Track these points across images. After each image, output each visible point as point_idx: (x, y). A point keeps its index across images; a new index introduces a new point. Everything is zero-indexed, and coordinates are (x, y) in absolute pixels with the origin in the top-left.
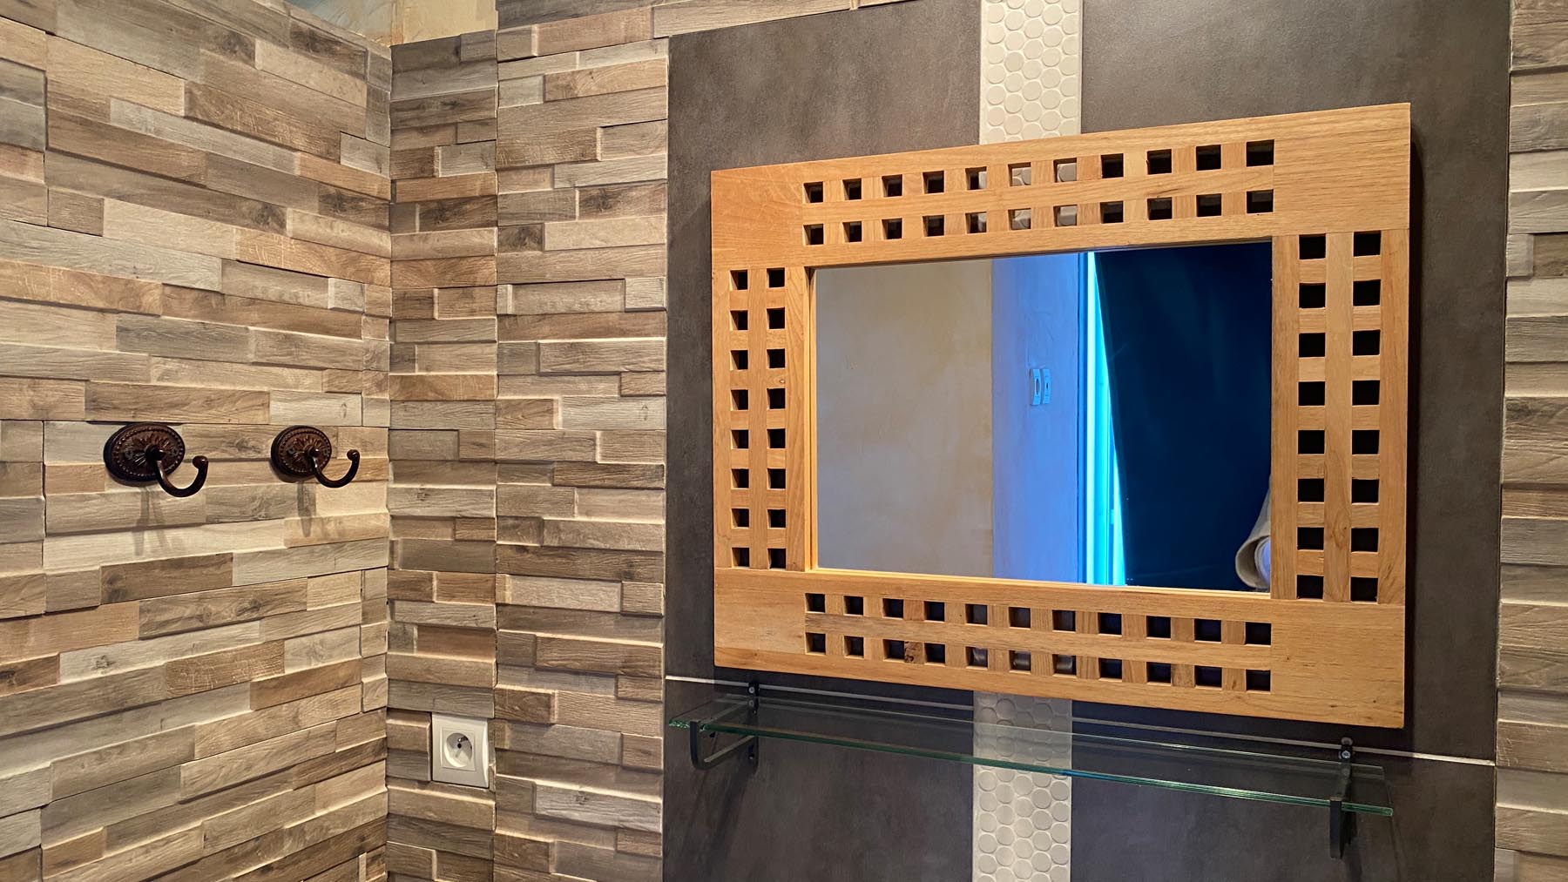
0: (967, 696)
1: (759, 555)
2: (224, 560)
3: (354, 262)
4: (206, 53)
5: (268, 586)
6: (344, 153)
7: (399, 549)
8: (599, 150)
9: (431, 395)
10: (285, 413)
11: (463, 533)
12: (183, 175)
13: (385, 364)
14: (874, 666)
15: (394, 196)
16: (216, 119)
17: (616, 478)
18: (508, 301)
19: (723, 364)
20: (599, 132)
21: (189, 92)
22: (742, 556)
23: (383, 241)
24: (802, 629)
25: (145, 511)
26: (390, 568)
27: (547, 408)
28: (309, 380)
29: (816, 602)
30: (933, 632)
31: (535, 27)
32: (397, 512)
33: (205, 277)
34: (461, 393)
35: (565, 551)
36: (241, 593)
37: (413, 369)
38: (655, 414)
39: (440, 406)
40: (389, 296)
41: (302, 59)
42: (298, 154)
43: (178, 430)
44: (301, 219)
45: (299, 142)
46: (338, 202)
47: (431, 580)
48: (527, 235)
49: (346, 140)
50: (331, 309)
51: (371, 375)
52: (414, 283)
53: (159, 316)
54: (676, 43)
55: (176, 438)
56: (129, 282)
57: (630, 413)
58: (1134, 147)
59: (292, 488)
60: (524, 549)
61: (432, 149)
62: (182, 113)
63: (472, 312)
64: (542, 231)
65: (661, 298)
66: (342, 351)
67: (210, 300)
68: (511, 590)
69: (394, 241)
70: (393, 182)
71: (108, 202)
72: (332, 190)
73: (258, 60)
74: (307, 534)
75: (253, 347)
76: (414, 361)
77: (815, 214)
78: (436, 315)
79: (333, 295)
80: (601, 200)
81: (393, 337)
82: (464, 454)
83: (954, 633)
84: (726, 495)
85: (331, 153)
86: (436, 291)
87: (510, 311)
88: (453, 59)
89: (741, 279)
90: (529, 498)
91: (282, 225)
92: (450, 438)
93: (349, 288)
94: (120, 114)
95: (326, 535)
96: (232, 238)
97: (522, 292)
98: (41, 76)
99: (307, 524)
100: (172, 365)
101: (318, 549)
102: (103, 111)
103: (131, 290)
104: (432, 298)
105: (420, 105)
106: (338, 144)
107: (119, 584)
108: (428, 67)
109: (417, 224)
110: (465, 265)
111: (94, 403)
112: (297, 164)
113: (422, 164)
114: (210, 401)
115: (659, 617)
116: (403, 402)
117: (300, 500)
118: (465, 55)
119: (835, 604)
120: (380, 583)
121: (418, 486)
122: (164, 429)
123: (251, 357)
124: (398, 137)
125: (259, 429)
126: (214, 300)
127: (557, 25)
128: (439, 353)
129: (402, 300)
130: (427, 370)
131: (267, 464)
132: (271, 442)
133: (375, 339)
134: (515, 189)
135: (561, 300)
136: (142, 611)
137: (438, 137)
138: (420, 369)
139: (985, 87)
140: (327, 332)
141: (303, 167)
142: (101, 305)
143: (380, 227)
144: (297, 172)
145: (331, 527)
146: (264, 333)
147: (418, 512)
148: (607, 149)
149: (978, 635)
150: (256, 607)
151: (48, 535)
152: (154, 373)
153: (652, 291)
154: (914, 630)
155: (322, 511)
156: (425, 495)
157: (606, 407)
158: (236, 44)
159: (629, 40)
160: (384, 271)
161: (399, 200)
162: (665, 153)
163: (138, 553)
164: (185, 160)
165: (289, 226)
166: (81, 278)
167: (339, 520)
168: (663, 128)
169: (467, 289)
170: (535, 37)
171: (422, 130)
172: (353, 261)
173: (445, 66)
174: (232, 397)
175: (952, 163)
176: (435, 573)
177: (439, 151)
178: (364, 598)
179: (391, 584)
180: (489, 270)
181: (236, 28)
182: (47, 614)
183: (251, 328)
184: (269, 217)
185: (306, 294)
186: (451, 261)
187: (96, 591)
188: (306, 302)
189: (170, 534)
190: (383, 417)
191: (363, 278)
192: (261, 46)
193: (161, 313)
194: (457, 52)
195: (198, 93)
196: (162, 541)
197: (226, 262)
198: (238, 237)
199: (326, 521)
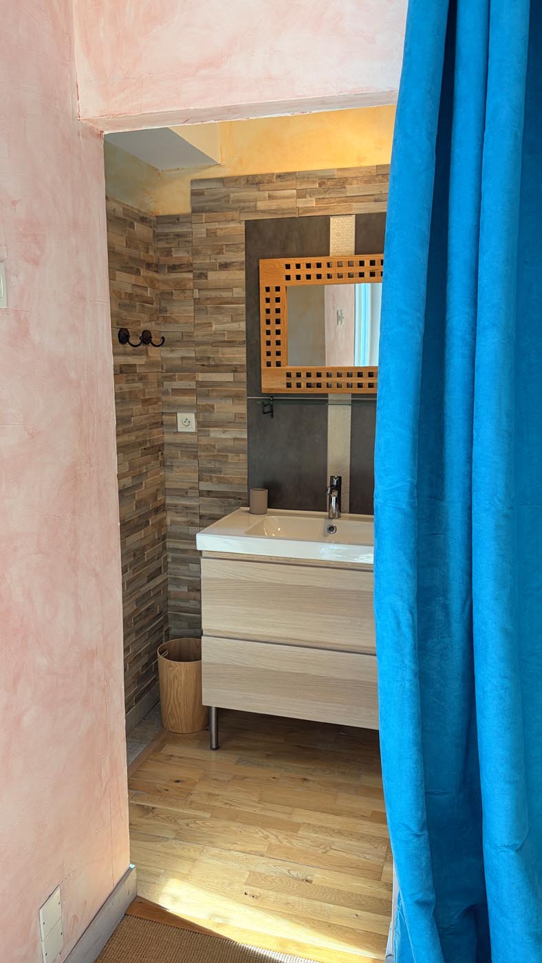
0: (326, 395)
1: (273, 364)
2: (135, 365)
3: (152, 283)
5: (142, 374)
7: (164, 368)
8: (224, 251)
9: (173, 321)
11: (184, 362)
12: (125, 262)
13: (158, 313)
14: (304, 389)
16: (130, 246)
17: (231, 343)
18: (196, 294)
19: (263, 312)
20: (224, 246)
21: (126, 239)
22: (269, 364)
23: (156, 276)
24: (285, 382)
26: (162, 373)
27: (210, 325)
28: (146, 317)
29: (289, 375)
30: (318, 380)
31: (204, 214)
32: (163, 356)
34: (182, 321)
35: (217, 366)
36: (138, 375)
38: (242, 326)
39: (176, 325)
40: (159, 293)
42: (142, 253)
45: (143, 249)
46: (149, 266)
47: (175, 375)
48: (203, 275)
50: (149, 297)
51: (156, 315)
52: (166, 288)
54: (247, 222)
55: (128, 332)
57: (234, 326)
58: (367, 259)
59: (145, 347)
60: (204, 365)
61: (171, 248)
62: (125, 246)
63: (185, 297)
64: (207, 274)
65: (243, 294)
66: (151, 309)
67: (130, 296)
68: (201, 377)
69: (160, 276)
72: (147, 262)
75: (137, 308)
76: (167, 312)
77: (288, 272)
78: (174, 298)
79: (149, 293)
80: (225, 266)
81: (160, 305)
82: (184, 339)
83: (324, 380)
84: (264, 348)
85: (147, 252)
86: (174, 291)
87: (197, 297)
88: (177, 221)
89: (268, 289)
90: (205, 351)
91: (140, 274)
92: (180, 334)
93: (152, 290)
95: (150, 361)
97: (201, 291)
100: (126, 313)
101: (149, 365)
103: (120, 294)
104: (172, 293)
105: (166, 234)
106: (148, 248)
107: (122, 369)
108: (168, 223)
109: (166, 271)
110: (183, 283)
113: (168, 253)
114: (132, 322)
115: (244, 382)
116: (164, 324)
117: (146, 350)
118: (180, 221)
119: (294, 375)
122: (126, 330)
123: (137, 311)
124: (159, 244)
125: (139, 330)
127: (210, 214)
128: (175, 309)
129: (162, 294)
130: (171, 314)
131: (141, 340)
132: (141, 334)
133: (156, 305)
134: (198, 261)
135: (213, 294)
136: (125, 377)
137: (173, 245)
138: (169, 314)
139: (331, 241)
140: (148, 304)
141: (143, 256)
143: (155, 272)
144: (142, 258)
146: (138, 304)
148: (226, 251)
149: (329, 380)
150: (140, 379)
152: (124, 315)
153: (240, 293)
154: (314, 380)
155: (150, 354)
156: (172, 351)
157: (228, 325)
159: (232, 220)
161: (160, 263)
162: (244, 253)
163: (124, 361)
164: (126, 258)
165: (142, 274)
168: (243, 246)
169: (184, 290)
170: (204, 217)
171: (167, 242)
173: (174, 223)
174: (135, 322)
175: (323, 260)
176: (176, 373)
177: (173, 249)
178: (157, 381)
179: (162, 377)
180: (191, 285)
185: (145, 293)
186: (178, 282)
187: (119, 370)
188: (145, 295)
190: (158, 329)
191: (154, 287)
193: (124, 300)
194: (178, 220)
198: (134, 278)
199: (150, 357)
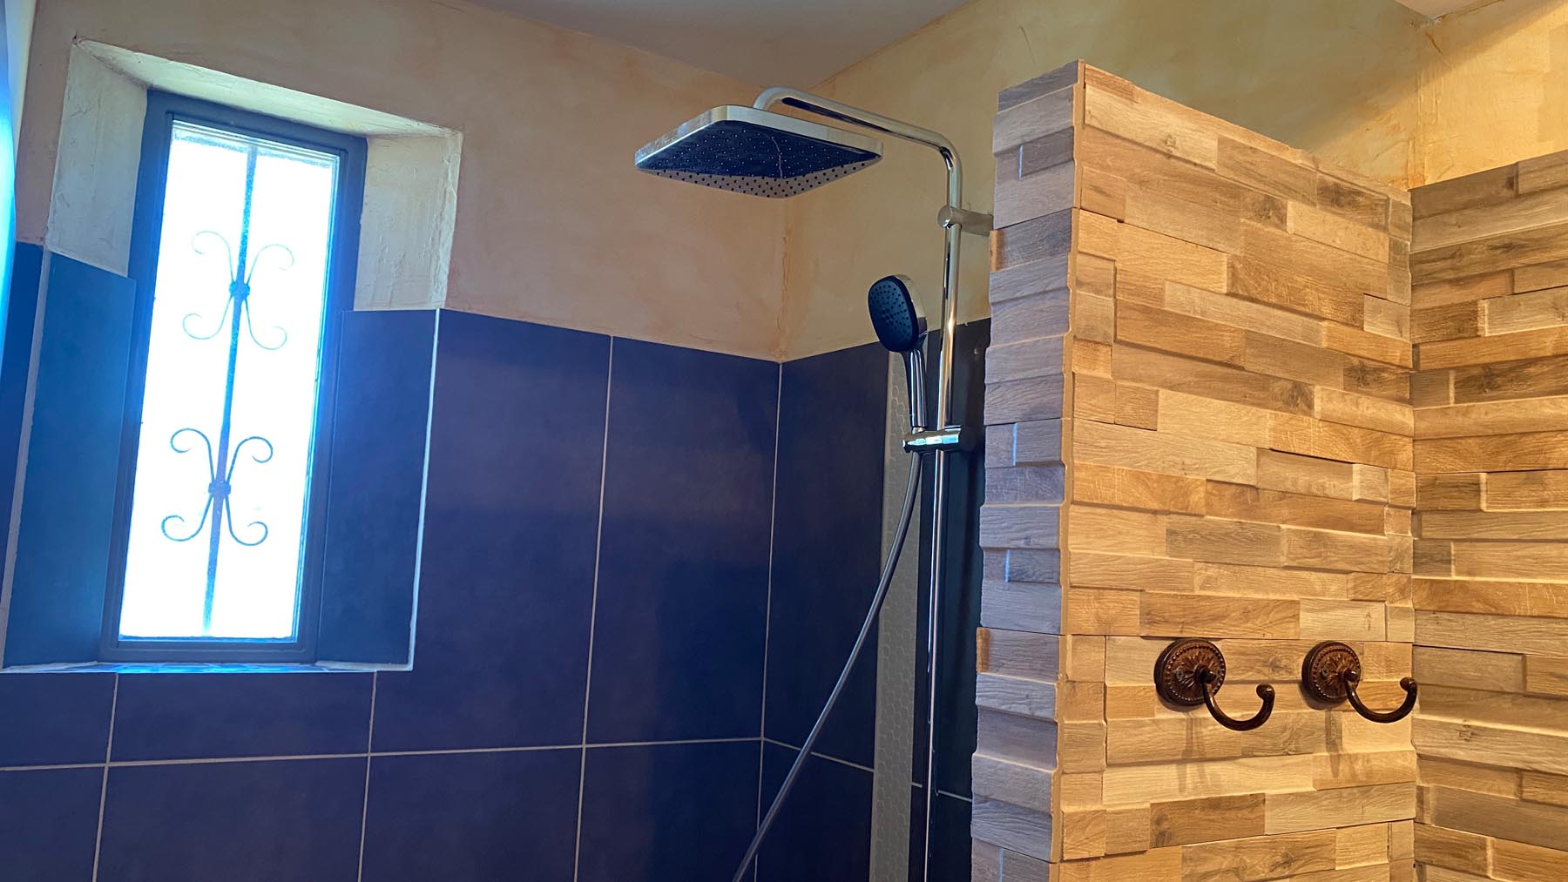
2: (1256, 802)
3: (1377, 444)
4: (1246, 222)
5: (1299, 837)
6: (1367, 318)
7: (1431, 798)
9: (1478, 606)
10: (1314, 626)
11: (1534, 791)
12: (1225, 358)
13: (1408, 564)
15: (1416, 363)
16: (1254, 293)
21: (1232, 267)
23: (1404, 417)
25: (1189, 740)
26: (1418, 821)
28: (1335, 586)
32: (1427, 750)
33: (1241, 470)
34: (1527, 606)
36: (1273, 845)
37: (1448, 572)
39: (1492, 622)
40: (1412, 482)
41: (1329, 216)
42: (1325, 324)
43: (1218, 645)
44: (1328, 398)
45: (1327, 310)
46: (1362, 375)
47: (1483, 848)
49: (1369, 303)
50: (1357, 501)
51: (1395, 578)
52: (1448, 466)
53: (1202, 516)
55: (1218, 655)
56: (1179, 479)
59: (1321, 714)
61: (1475, 303)
62: (1225, 290)
63: (1543, 503)
66: (1366, 550)
67: (1247, 495)
69: (1418, 417)
70: (1414, 346)
71: (1163, 393)
72: (1356, 361)
73: (1290, 224)
74: (1336, 774)
75: (1285, 549)
76: (1449, 562)
78: (1484, 506)
79: (1358, 484)
81: (1417, 531)
82: (1534, 686)
85: (1355, 322)
86: (1483, 476)
88: (1506, 193)
91: (1310, 406)
92: (1509, 665)
93: (1374, 474)
94: (1175, 298)
95: (1354, 775)
96: (1265, 424)
98: (1111, 266)
99: (1336, 760)
100: (1212, 571)
101: (1345, 793)
102: (1159, 297)
103: (1181, 488)
104: (1478, 484)
105: (1456, 253)
106: (1359, 309)
107: (1165, 825)
108: (1466, 206)
109: (1452, 395)
110: (1530, 443)
111: (1149, 617)
112: (1325, 335)
113: (1463, 323)
114: (1249, 611)
116: (1434, 612)
117: (1328, 731)
118: (1524, 186)
120: (1406, 838)
121: (1459, 721)
122: (1206, 646)
123: (1283, 560)
124: (1421, 293)
125: (1291, 644)
126: (1249, 495)
128: (1487, 553)
129: (1429, 487)
130: (1469, 574)
131: (1296, 687)
132: (1301, 661)
133: (1396, 535)
136: (1184, 859)
137: (1482, 288)
138: (1459, 573)
140: (1351, 529)
141: (1330, 337)
142: (1155, 506)
143: (1401, 400)
144: (1324, 344)
145: (1358, 766)
146: (1295, 531)
147: (1461, 755)
150: (1287, 862)
151: (1109, 765)
152: (1198, 580)
155: (1350, 746)
156: (1473, 734)
158: (1271, 210)
160: (1406, 453)
161: (1423, 365)
163: (1182, 789)
164: (1228, 340)
165: (1318, 407)
166: (1139, 478)
167: (1367, 758)
169: (1534, 473)
171: (1456, 282)
172: (1378, 442)
173: (1492, 203)
174: (1266, 607)
176: (1489, 839)
177: (1485, 304)
178: (1390, 857)
179: (1419, 842)
181: (1272, 192)
182: (1106, 856)
183: (1283, 526)
184: (1298, 398)
185: (1331, 484)
186: (1505, 438)
187: (1145, 831)
188: (1332, 493)
189: (1210, 768)
190: (1405, 630)
191: (1386, 463)
192: (1292, 208)
193: (1203, 511)
194: (1511, 183)
195: (1239, 266)
196: (1202, 775)
197: (1261, 451)
198: (1271, 423)
199: (1353, 758)
